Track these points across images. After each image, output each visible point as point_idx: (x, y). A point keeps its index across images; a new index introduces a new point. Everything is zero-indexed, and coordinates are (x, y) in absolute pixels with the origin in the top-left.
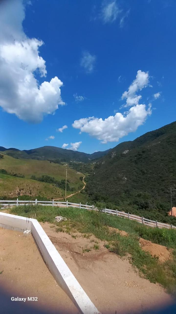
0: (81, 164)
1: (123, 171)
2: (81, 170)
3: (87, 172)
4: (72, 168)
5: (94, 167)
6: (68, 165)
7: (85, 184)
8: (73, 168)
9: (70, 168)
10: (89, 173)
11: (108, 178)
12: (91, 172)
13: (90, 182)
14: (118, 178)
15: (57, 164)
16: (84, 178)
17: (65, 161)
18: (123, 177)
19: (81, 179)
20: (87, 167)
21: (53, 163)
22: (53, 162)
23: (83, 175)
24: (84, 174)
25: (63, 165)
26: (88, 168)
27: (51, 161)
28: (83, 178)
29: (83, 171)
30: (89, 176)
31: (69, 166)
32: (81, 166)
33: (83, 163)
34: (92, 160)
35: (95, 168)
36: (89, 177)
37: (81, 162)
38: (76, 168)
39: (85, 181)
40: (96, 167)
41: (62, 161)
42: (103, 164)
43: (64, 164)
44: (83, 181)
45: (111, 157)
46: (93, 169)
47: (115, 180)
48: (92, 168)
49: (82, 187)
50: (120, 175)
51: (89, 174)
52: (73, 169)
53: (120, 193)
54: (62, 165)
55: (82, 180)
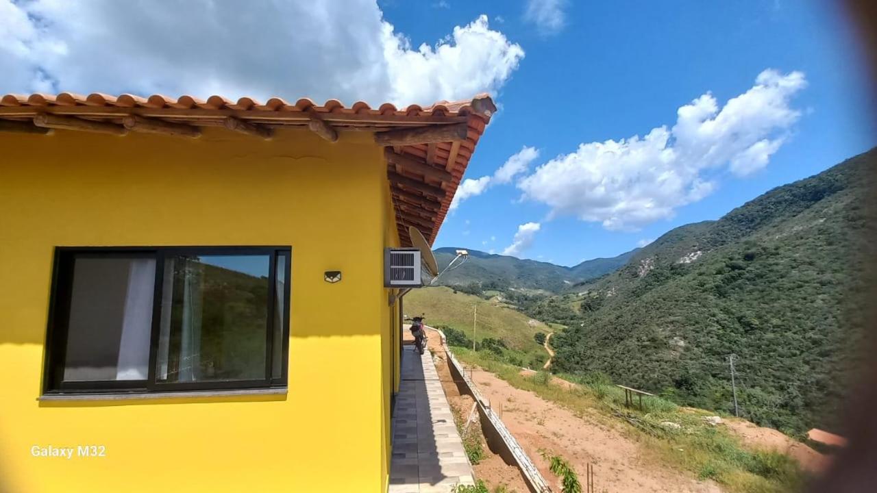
0: (540, 298)
1: (672, 318)
2: (540, 313)
3: (559, 321)
4: (514, 309)
5: (582, 306)
6: (504, 300)
7: (552, 354)
8: (516, 307)
9: (508, 307)
10: (564, 324)
11: (622, 339)
12: (572, 319)
13: (566, 349)
14: (653, 340)
15: (473, 298)
16: (548, 337)
17: (493, 286)
18: (671, 337)
19: (540, 338)
20: (557, 304)
21: (462, 293)
22: (462, 291)
23: (547, 328)
24: (550, 326)
25: (488, 298)
26: (563, 310)
27: (456, 289)
28: (545, 337)
29: (545, 318)
30: (564, 330)
31: (506, 303)
32: (539, 303)
33: (547, 293)
34: (575, 286)
35: (585, 308)
36: (563, 334)
37: (540, 292)
38: (527, 309)
39: (552, 344)
40: (587, 307)
41: (486, 287)
42: (610, 295)
43: (491, 297)
44: (546, 344)
45: (636, 275)
46: (578, 312)
47: (645, 346)
48: (576, 308)
49: (542, 362)
50: (661, 333)
51: (566, 327)
52: (518, 310)
53: (659, 386)
54: (486, 299)
55: (542, 343)
